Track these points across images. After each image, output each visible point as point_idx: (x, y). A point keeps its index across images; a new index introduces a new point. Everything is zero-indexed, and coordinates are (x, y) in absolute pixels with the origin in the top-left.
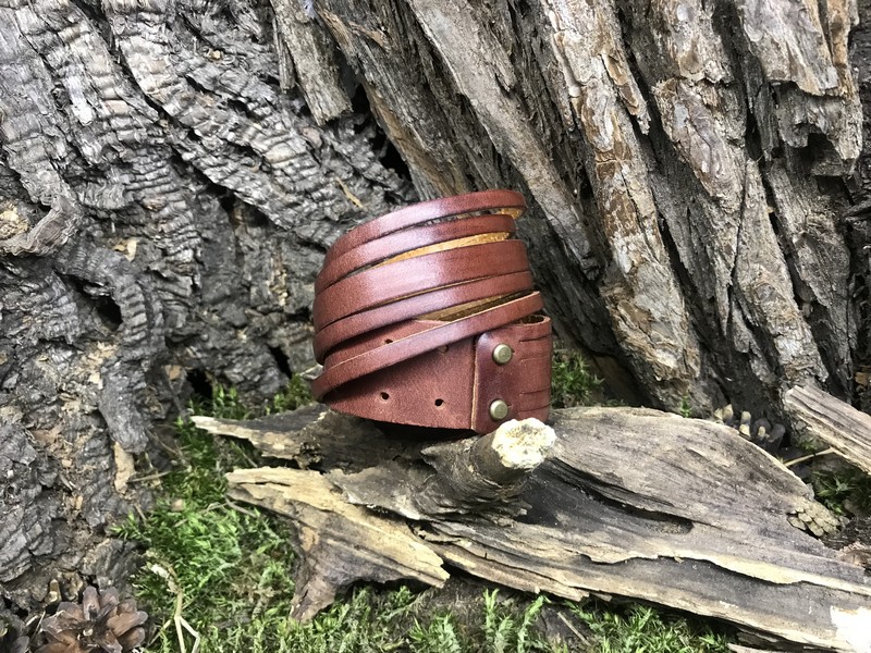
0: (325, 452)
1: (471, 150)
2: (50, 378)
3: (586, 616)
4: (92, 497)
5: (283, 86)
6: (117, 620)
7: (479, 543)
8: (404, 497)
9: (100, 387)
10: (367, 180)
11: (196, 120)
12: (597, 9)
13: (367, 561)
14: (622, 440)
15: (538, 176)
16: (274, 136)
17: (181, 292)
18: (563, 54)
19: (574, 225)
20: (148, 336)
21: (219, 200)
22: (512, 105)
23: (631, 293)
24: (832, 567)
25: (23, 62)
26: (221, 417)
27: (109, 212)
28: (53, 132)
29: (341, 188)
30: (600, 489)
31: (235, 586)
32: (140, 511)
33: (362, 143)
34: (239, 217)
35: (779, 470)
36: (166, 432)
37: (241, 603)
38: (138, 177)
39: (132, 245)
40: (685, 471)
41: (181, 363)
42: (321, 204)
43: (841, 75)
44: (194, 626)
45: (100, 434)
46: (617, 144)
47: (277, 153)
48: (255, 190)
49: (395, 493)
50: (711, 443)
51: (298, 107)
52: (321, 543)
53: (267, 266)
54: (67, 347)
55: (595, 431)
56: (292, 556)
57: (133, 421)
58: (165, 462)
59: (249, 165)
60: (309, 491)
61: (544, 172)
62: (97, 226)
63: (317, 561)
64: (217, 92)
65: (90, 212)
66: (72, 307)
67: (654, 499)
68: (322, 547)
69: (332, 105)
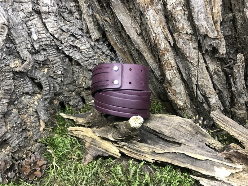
0: (92, 123)
1: (131, 48)
2: (25, 102)
3: (155, 167)
4: (34, 132)
5: (84, 31)
6: (39, 163)
7: (129, 147)
8: (110, 135)
9: (37, 105)
10: (106, 55)
11: (62, 39)
12: (159, 15)
13: (101, 151)
14: (164, 122)
15: (147, 55)
16: (82, 43)
17: (58, 82)
18: (151, 26)
19: (156, 68)
20: (49, 93)
21: (68, 59)
22: (140, 37)
23: (171, 86)
24: (215, 156)
25: (21, 25)
26: (67, 114)
27: (40, 61)
28: (28, 42)
29: (99, 57)
30: (158, 134)
31: (69, 156)
32: (46, 136)
33: (105, 45)
34: (73, 63)
35: (203, 132)
36: (54, 117)
37: (70, 160)
38: (48, 53)
39: (46, 70)
40: (179, 131)
41: (58, 100)
42: (94, 61)
43: (218, 33)
44: (58, 165)
45: (37, 117)
46: (165, 48)
47: (83, 48)
48: (77, 57)
49: (108, 134)
50: (186, 124)
51: (88, 36)
52: (90, 146)
53: (80, 76)
54: (29, 95)
55: (157, 120)
56: (83, 149)
57: (45, 114)
58: (53, 125)
59: (76, 50)
60: (88, 133)
61: (148, 54)
62: (38, 65)
63: (89, 150)
64: (68, 32)
65: (36, 61)
66: (31, 85)
67: (172, 138)
68: (90, 147)
69: (97, 36)
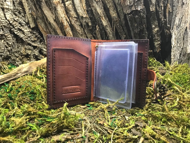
5: (27, 21)
10: (38, 37)
11: (14, 24)
12: (62, 9)
16: (25, 28)
17: (9, 49)
18: (59, 14)
20: (4, 52)
22: (55, 22)
33: (37, 32)
38: (4, 32)
39: (3, 41)
42: (31, 39)
43: (87, 15)
46: (67, 25)
48: (22, 36)
53: (22, 49)
59: (21, 32)
61: (60, 31)
64: (18, 21)
69: (33, 25)
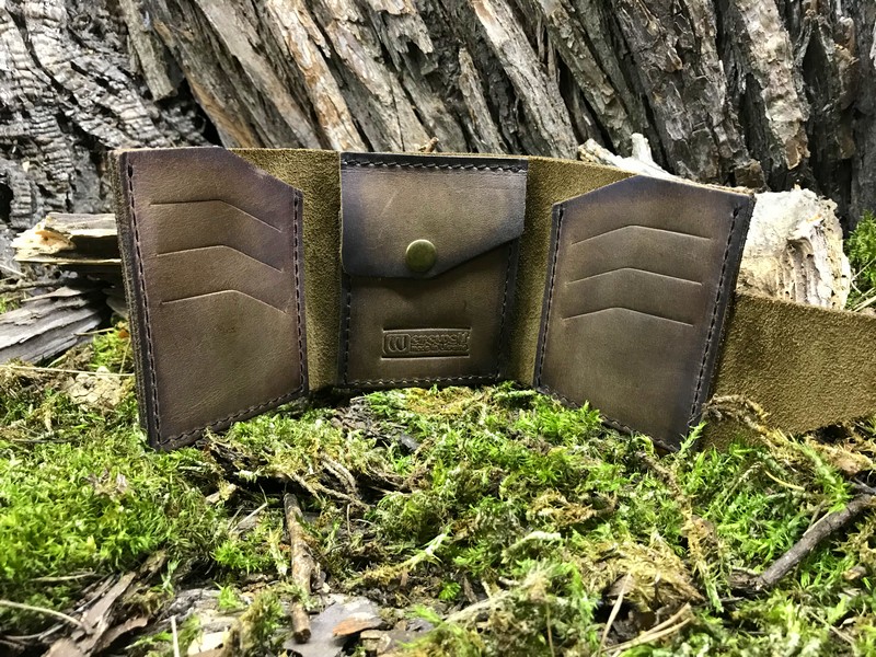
5: (132, 69)
11: (75, 87)
15: (282, 101)
16: (126, 103)
17: (58, 203)
18: (276, 13)
19: (309, 134)
20: (31, 216)
22: (262, 58)
27: (9, 137)
33: (186, 119)
34: (104, 169)
39: (26, 165)
46: (314, 63)
47: (126, 115)
48: (111, 136)
51: (144, 92)
59: (109, 123)
64: (90, 72)
69: (164, 87)
